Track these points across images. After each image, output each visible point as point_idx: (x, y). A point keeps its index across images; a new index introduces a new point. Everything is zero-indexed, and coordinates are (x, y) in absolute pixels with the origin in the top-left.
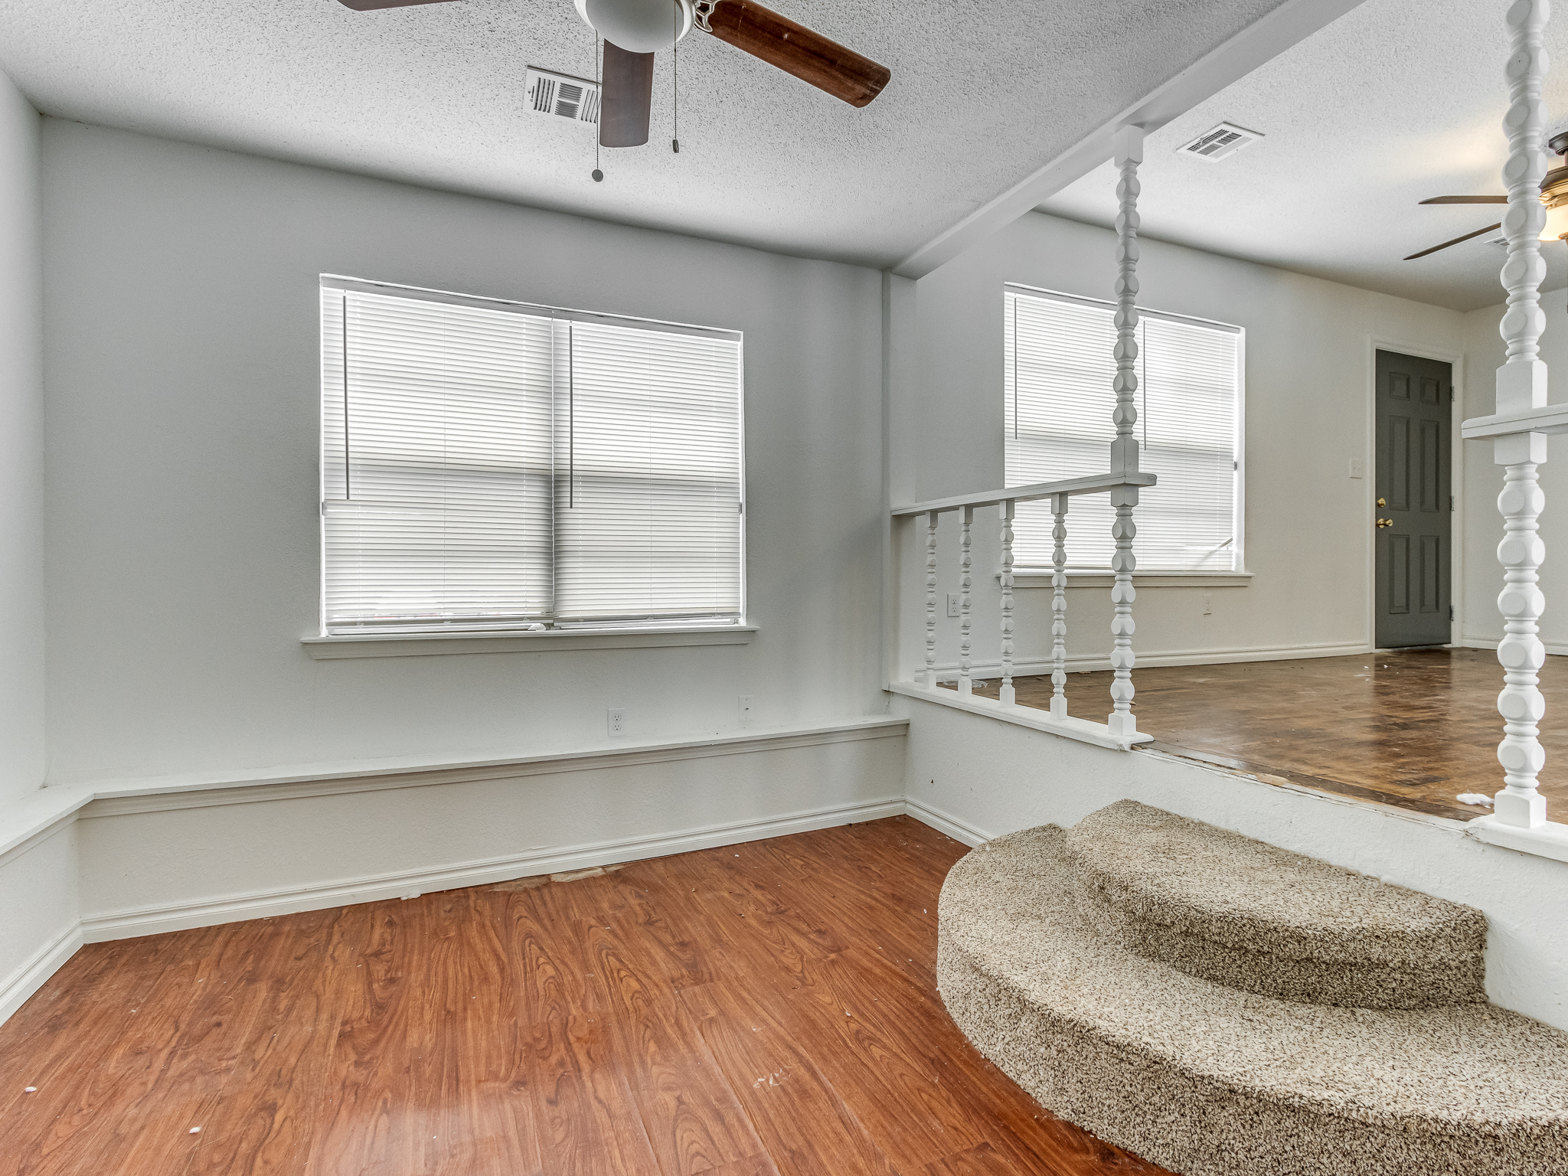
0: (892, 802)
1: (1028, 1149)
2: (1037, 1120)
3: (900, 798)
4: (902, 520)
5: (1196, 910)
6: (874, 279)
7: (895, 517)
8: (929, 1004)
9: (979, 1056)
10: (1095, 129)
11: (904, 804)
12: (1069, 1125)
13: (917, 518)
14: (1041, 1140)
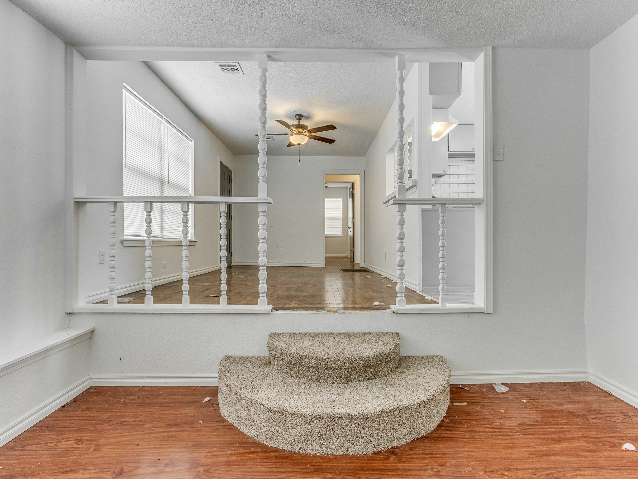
0: (84, 382)
1: (382, 469)
2: (368, 460)
3: (88, 377)
4: (80, 204)
5: (366, 357)
6: (60, 47)
7: (76, 202)
8: (277, 454)
9: (324, 457)
10: (253, 47)
11: (90, 381)
12: (374, 453)
13: (87, 204)
14: (379, 464)
